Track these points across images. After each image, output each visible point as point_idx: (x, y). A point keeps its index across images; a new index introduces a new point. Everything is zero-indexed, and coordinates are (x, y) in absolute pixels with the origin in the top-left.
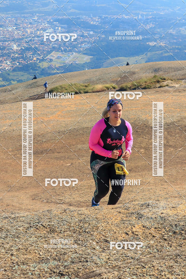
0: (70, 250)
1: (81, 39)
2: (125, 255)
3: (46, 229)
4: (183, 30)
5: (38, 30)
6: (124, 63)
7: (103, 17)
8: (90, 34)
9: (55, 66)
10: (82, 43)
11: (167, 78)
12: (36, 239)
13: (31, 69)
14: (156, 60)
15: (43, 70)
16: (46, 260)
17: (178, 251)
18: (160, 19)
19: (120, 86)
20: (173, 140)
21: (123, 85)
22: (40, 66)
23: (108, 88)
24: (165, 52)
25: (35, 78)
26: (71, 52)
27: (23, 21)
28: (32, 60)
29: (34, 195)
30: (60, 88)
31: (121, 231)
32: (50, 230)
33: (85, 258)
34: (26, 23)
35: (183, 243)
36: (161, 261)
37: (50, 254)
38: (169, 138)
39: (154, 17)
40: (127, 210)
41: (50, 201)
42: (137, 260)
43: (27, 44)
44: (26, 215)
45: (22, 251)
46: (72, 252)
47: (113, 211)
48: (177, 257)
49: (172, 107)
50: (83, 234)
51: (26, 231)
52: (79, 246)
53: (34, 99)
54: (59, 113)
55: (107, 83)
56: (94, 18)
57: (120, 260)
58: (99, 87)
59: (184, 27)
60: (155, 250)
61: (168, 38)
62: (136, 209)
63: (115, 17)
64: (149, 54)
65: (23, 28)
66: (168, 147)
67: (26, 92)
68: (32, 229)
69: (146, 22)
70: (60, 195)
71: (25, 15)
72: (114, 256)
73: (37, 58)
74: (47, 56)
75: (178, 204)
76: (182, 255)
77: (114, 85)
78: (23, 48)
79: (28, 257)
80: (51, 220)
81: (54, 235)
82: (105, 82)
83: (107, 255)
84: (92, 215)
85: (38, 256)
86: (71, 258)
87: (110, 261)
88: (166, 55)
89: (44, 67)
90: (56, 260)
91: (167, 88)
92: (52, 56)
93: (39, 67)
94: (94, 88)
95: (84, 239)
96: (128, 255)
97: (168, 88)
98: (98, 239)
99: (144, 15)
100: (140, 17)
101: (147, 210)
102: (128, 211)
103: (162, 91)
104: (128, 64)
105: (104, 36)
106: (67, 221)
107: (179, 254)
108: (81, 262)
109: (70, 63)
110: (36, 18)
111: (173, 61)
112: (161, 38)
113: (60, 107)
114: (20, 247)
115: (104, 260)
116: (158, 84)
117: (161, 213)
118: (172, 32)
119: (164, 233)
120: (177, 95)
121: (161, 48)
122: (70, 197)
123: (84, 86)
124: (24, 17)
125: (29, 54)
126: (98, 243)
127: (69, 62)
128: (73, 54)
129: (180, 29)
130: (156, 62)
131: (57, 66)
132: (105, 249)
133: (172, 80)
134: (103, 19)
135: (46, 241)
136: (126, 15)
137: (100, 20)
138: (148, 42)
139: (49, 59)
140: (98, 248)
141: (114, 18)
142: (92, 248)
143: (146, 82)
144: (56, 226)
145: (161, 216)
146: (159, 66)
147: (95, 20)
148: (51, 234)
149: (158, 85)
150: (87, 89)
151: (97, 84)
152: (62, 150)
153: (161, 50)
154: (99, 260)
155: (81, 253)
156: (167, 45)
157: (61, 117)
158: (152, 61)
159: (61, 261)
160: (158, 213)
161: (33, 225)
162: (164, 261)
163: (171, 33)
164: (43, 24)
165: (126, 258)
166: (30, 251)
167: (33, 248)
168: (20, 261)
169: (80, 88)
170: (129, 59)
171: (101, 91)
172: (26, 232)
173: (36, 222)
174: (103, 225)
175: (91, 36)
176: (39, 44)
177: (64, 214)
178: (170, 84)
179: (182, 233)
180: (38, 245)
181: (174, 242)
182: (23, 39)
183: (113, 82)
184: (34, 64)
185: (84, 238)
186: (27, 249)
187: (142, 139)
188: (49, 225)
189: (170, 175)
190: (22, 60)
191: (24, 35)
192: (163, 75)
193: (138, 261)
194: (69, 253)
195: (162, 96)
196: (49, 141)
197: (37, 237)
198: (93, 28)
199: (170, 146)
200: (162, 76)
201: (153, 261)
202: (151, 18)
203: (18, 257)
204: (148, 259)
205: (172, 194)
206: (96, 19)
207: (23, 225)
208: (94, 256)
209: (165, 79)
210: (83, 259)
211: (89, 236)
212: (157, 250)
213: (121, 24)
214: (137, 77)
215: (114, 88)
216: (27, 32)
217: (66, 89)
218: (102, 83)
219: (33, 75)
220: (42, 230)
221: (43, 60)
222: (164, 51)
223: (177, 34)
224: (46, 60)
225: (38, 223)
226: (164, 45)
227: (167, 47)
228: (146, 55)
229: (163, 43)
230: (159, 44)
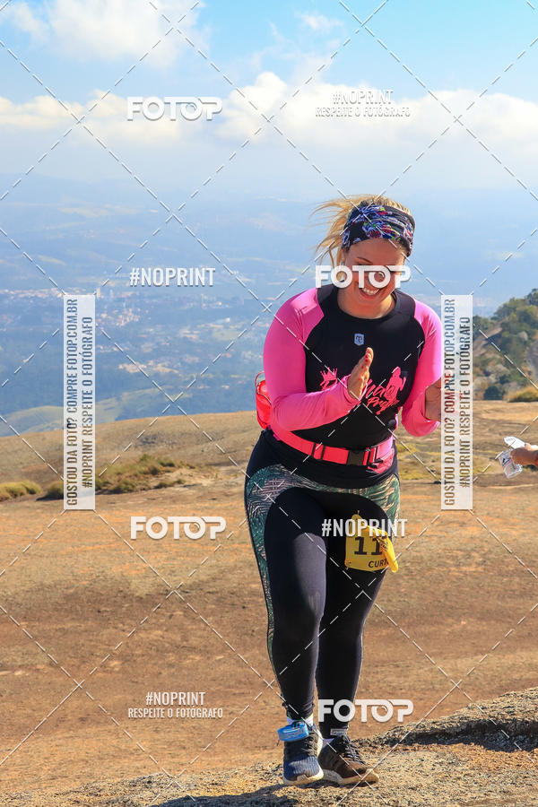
4: (219, 330)
6: (57, 421)
11: (177, 463)
14: (145, 414)
18: (155, 301)
19: (49, 486)
20: (200, 633)
21: (56, 482)
23: (15, 494)
38: (190, 627)
39: (137, 294)
55: (12, 480)
59: (221, 321)
61: (177, 351)
63: (29, 294)
64: (126, 396)
66: (186, 653)
69: (117, 307)
77: (30, 484)
82: (6, 475)
91: (178, 488)
97: (182, 489)
99: (112, 288)
100: (98, 294)
103: (165, 498)
112: (158, 354)
116: (154, 479)
118: (188, 336)
120: (206, 508)
129: (211, 325)
133: (192, 468)
138: (122, 363)
141: (26, 298)
143: (119, 474)
146: (155, 430)
149: (154, 482)
156: (176, 372)
158: (135, 416)
163: (184, 338)
178: (186, 478)
183: (28, 475)
187: (114, 631)
189: (194, 728)
192: (166, 453)
195: (167, 511)
199: (193, 649)
200: (164, 456)
202: (129, 298)
209: (171, 465)
213: (47, 313)
215: (32, 492)
222: (168, 387)
223: (201, 341)
226: (168, 370)
227: (176, 376)
228: (119, 399)
229: (164, 366)
230: (154, 369)
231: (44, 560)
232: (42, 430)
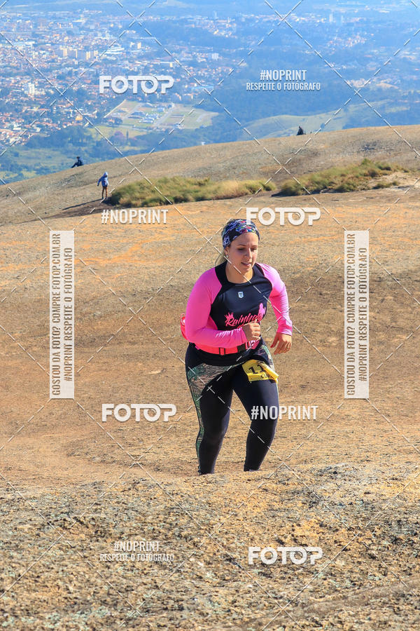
0: (141, 581)
1: (191, 71)
2: (274, 593)
3: (86, 530)
5: (87, 49)
6: (292, 129)
7: (243, 20)
8: (211, 60)
9: (127, 135)
10: (192, 80)
11: (393, 167)
12: (62, 552)
13: (70, 142)
14: (368, 123)
15: (99, 144)
16: (82, 604)
17: (401, 586)
18: (379, 25)
19: (283, 184)
20: (406, 316)
21: (289, 181)
22: (91, 135)
24: (391, 104)
25: (79, 164)
26: (166, 101)
27: (50, 28)
28: (71, 120)
29: (72, 444)
30: (138, 187)
31: (266, 536)
32: (96, 532)
33: (178, 601)
34: (59, 32)
35: (414, 567)
36: (360, 609)
37: (92, 590)
38: (399, 310)
39: (365, 19)
40: (284, 484)
41: (110, 460)
42: (303, 606)
43: (60, 82)
44: (39, 496)
45: (25, 581)
46: (145, 584)
47: (249, 485)
48: (398, 600)
49: (405, 236)
50: (174, 541)
51: (37, 532)
52: (162, 572)
53: (76, 215)
54: (134, 249)
55: (251, 178)
56: (222, 22)
57: (261, 606)
58: (232, 185)
60: (348, 583)
61: (398, 70)
62: (304, 482)
63: (272, 18)
64: (352, 108)
65: (52, 44)
66: (395, 332)
67: (56, 197)
68: (52, 529)
69: (347, 31)
70: (133, 445)
71: (57, 13)
72: (248, 595)
73: (84, 117)
74: (109, 111)
75: (408, 471)
76: (411, 595)
77: (267, 182)
78: (52, 92)
79: (40, 597)
80: (99, 507)
81: (104, 544)
82: (247, 174)
83: (231, 594)
84: (197, 497)
85: (65, 594)
86: (144, 600)
87: (236, 609)
88: (393, 110)
89: (100, 137)
90: (107, 604)
91: (393, 189)
92: (120, 111)
93: (90, 138)
94: (219, 188)
95: (175, 555)
96: (282, 593)
97: (396, 190)
98: (211, 555)
99: (342, 14)
100: (331, 19)
101: (331, 485)
102: (285, 487)
103: (382, 197)
104: (301, 132)
105: (244, 65)
106: (137, 511)
107: (405, 592)
108: (166, 609)
109: (163, 130)
110: (82, 21)
111: (409, 126)
112: (382, 72)
113: (137, 233)
114: (21, 571)
115: (223, 606)
116: (373, 180)
117: (365, 493)
118: (407, 57)
119: (370, 542)
120: (417, 207)
121: (379, 94)
123: (195, 184)
124: (54, 17)
125: (65, 107)
126: (209, 563)
127: (159, 127)
128: (170, 106)
130: (369, 128)
131: (133, 135)
132: (227, 578)
133: (406, 171)
134: (243, 24)
135: (85, 557)
136: (299, 15)
137: (235, 25)
138: (350, 79)
139: (113, 118)
140: (209, 575)
141: (269, 22)
142: (195, 576)
143: (343, 175)
144: (111, 521)
145: (365, 499)
146: (375, 137)
147: (224, 26)
148: (98, 541)
149: (372, 183)
150: (203, 191)
151: (227, 178)
152: (142, 338)
153: (381, 99)
154: (210, 606)
155: (167, 588)
156: (396, 87)
157: (139, 256)
158: (360, 125)
159: (119, 607)
160: (356, 493)
161: (55, 519)
162: (368, 608)
163: (404, 58)
164: (100, 34)
165: (276, 601)
166: (44, 582)
167: (52, 575)
168: (21, 606)
169: (185, 188)
170: (304, 120)
171: (236, 197)
172: (38, 535)
173: (62, 513)
174: (223, 520)
175: (214, 64)
176: (89, 82)
177: (131, 492)
178: (401, 181)
179: (414, 542)
180: (65, 568)
181: (393, 563)
182: (49, 70)
183: (265, 174)
184: (79, 131)
185: (177, 552)
186: (38, 577)
187: (333, 311)
188: (93, 519)
190: (48, 122)
191: (53, 61)
192: (384, 159)
193: (305, 609)
194: (140, 589)
196: (110, 314)
197: (64, 548)
198: (218, 44)
199: (400, 329)
200: (382, 161)
201: (341, 610)
202: (357, 22)
203: (16, 596)
204: (327, 603)
206: (227, 23)
207: (31, 520)
208: (198, 596)
209: (388, 169)
210: (172, 602)
211: (188, 547)
212: (352, 582)
213: (286, 35)
214: (322, 163)
215: (268, 189)
216: (60, 54)
217: (153, 192)
218: (238, 176)
219: (73, 156)
220: (77, 532)
221: (99, 120)
222: (388, 100)
224: (106, 120)
225: (67, 513)
226: (390, 86)
227: (396, 91)
228: (346, 110)
229: (386, 82)
230: (378, 85)
231: (275, 248)
232: (279, 136)
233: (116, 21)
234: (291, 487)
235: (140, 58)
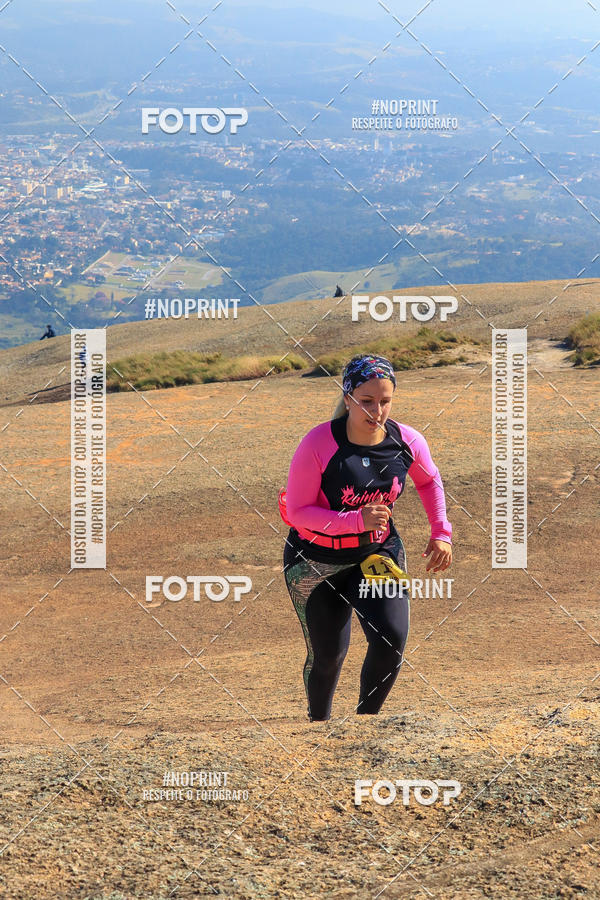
0: (164, 858)
1: (194, 215)
2: (333, 871)
3: (90, 797)
4: (511, 188)
5: (58, 184)
6: (327, 288)
7: (263, 147)
8: (221, 199)
9: (112, 297)
10: (196, 225)
11: (460, 338)
12: (61, 825)
13: (36, 306)
14: (426, 282)
15: (74, 308)
16: (90, 888)
17: (492, 862)
18: (440, 154)
21: (325, 356)
22: (64, 298)
23: (278, 369)
24: (456, 257)
25: (50, 334)
26: (163, 253)
27: (10, 157)
28: (38, 277)
29: (47, 699)
30: (128, 365)
31: (319, 802)
32: (104, 799)
33: (211, 883)
34: (22, 162)
35: (507, 838)
36: (441, 891)
37: (102, 871)
38: (469, 523)
39: (420, 145)
40: (339, 738)
41: (97, 719)
42: (370, 887)
43: (23, 227)
44: (26, 756)
45: (16, 861)
46: (169, 863)
47: (294, 741)
48: (488, 879)
49: (476, 427)
50: (204, 809)
51: (28, 800)
52: (190, 848)
53: (46, 402)
54: (125, 446)
55: (275, 353)
56: (235, 150)
57: (317, 888)
58: (250, 362)
59: (514, 178)
60: (424, 859)
61: (464, 212)
62: (365, 735)
63: (300, 145)
64: (405, 261)
65: (12, 178)
66: (464, 552)
67: (21, 378)
68: (47, 796)
69: (397, 161)
70: (127, 700)
71: (18, 137)
72: (300, 875)
73: (56, 273)
74: (88, 266)
75: (495, 721)
76: (504, 873)
77: (298, 359)
78: (13, 240)
79: (36, 880)
80: (106, 768)
81: (115, 815)
82: (269, 348)
83: (279, 873)
84: (230, 754)
85: (68, 876)
86: (168, 882)
87: (286, 891)
88: (458, 264)
89: (77, 299)
90: (123, 888)
91: (459, 367)
92: (102, 266)
93: (63, 300)
94: (234, 366)
95: (206, 826)
96: (342, 872)
97: (465, 368)
98: (251, 826)
99: (392, 139)
100: (377, 146)
101: (399, 739)
102: (340, 742)
103: (446, 377)
104: (339, 293)
105: (264, 205)
106: (154, 773)
107: (497, 870)
108: (197, 893)
109: (160, 290)
110: (52, 147)
111: (479, 285)
112: (442, 214)
113: (128, 424)
114: (10, 849)
115: (270, 888)
116: (433, 355)
117: (443, 748)
118: (476, 195)
119: (451, 808)
121: (440, 243)
122: (160, 706)
123: (203, 362)
124: (14, 143)
125: (31, 259)
126: (249, 837)
127: (154, 286)
128: (168, 259)
129: (503, 183)
130: (428, 287)
131: (118, 297)
132: (272, 854)
133: (476, 344)
134: (263, 152)
135: (91, 830)
136: (335, 141)
137: (252, 154)
138: (402, 224)
139: (94, 275)
140: (249, 851)
141: (296, 149)
142: (231, 853)
143: (394, 349)
144: (122, 785)
145: (443, 755)
147: (238, 155)
148: (106, 810)
149: (433, 358)
150: (213, 370)
151: (243, 353)
152: (135, 561)
153: (443, 250)
154: (253, 888)
155: (197, 867)
156: (462, 235)
157: (131, 455)
158: (415, 284)
159: (138, 891)
160: (431, 747)
161: (50, 784)
162: (451, 890)
163: (472, 196)
164: (75, 165)
165: (335, 881)
166: (40, 862)
167: (51, 852)
168: (12, 892)
169: (189, 366)
170: (342, 277)
171: (255, 377)
172: (30, 803)
173: (59, 776)
174: (264, 782)
175: (224, 205)
176: (61, 227)
177: (145, 750)
178: (470, 356)
179: (506, 808)
180: (66, 845)
181: (480, 834)
182: (11, 211)
183: (294, 349)
184: (48, 292)
185: (207, 823)
186: (33, 855)
188: (99, 783)
189: (470, 636)
190: (8, 279)
191: (14, 200)
192: (448, 327)
193: (373, 891)
194: (163, 868)
195: (447, 392)
197: (64, 819)
198: (231, 178)
200: (445, 331)
201: (418, 892)
202: (411, 151)
203: (5, 879)
204: (401, 884)
205: (475, 694)
206: (241, 151)
207: (19, 785)
208: (237, 877)
209: (453, 340)
210: (204, 885)
211: (221, 817)
212: (430, 857)
213: (319, 167)
214: (367, 333)
215: (297, 367)
216: (23, 191)
217: (148, 371)
218: (258, 350)
219: (41, 324)
220: (79, 800)
221: (75, 278)
222: (452, 251)
223: (491, 200)
224: (84, 277)
225: (66, 776)
226: (453, 232)
227: (462, 239)
228: (397, 265)
229: (449, 228)
230: (437, 231)
232: (310, 298)
233: (96, 147)
234: (348, 742)
235: (128, 196)
